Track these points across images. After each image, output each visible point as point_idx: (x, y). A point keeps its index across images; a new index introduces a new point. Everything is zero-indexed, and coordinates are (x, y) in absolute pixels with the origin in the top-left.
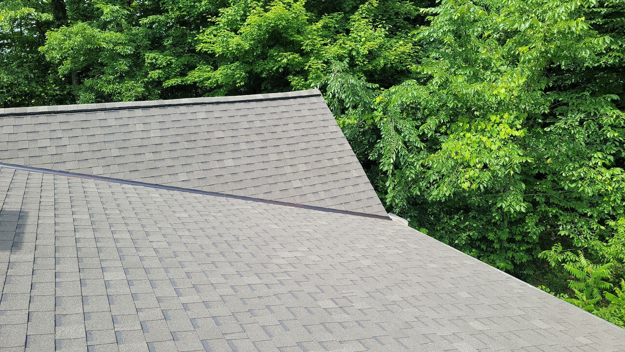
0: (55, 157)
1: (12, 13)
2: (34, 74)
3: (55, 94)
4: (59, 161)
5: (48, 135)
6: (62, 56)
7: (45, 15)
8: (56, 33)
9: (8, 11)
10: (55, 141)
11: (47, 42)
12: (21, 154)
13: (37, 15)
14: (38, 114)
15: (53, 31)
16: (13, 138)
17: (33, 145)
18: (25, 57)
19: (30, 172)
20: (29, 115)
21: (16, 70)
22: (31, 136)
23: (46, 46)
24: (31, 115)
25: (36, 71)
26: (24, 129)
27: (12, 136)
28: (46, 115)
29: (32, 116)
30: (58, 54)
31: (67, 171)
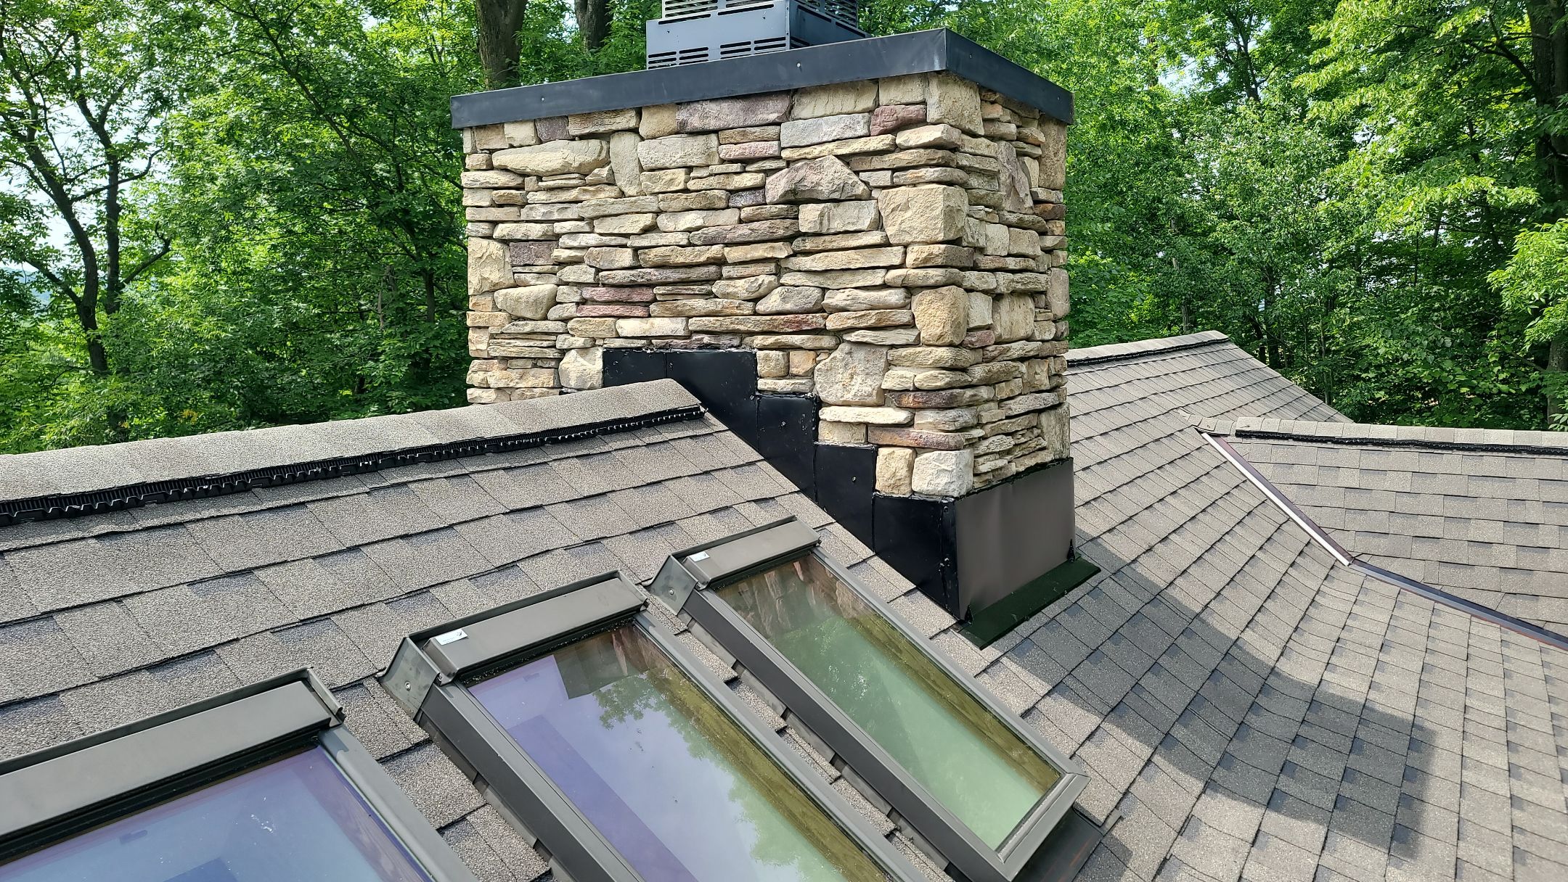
0: (1512, 577)
1: (1435, 194)
2: (1454, 337)
3: (1495, 391)
4: (1518, 591)
5: (1500, 510)
6: (1546, 295)
7: (1518, 190)
8: (1545, 235)
9: (1426, 189)
10: (1519, 530)
11: (1516, 258)
12: (1422, 550)
13: (1498, 192)
14: (1483, 450)
15: (1538, 230)
16: (1406, 504)
17: (1454, 531)
18: (1438, 297)
19: (1438, 606)
20: (1458, 449)
21: (1414, 326)
22: (1454, 508)
23: (1509, 269)
24: (1463, 449)
25: (1459, 331)
26: (1440, 485)
27: (1406, 498)
28: (1506, 454)
29: (1466, 453)
30: (1538, 290)
31: (1540, 624)
